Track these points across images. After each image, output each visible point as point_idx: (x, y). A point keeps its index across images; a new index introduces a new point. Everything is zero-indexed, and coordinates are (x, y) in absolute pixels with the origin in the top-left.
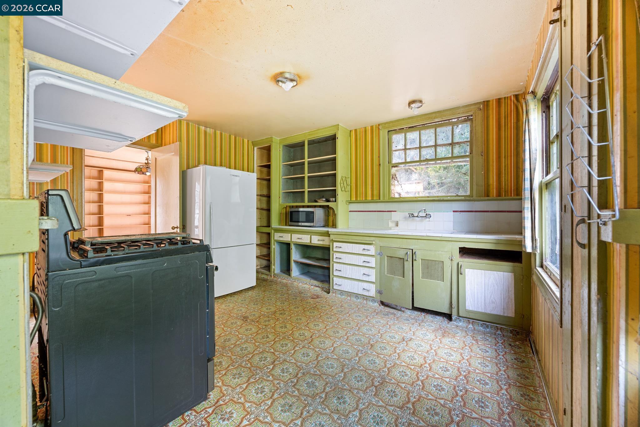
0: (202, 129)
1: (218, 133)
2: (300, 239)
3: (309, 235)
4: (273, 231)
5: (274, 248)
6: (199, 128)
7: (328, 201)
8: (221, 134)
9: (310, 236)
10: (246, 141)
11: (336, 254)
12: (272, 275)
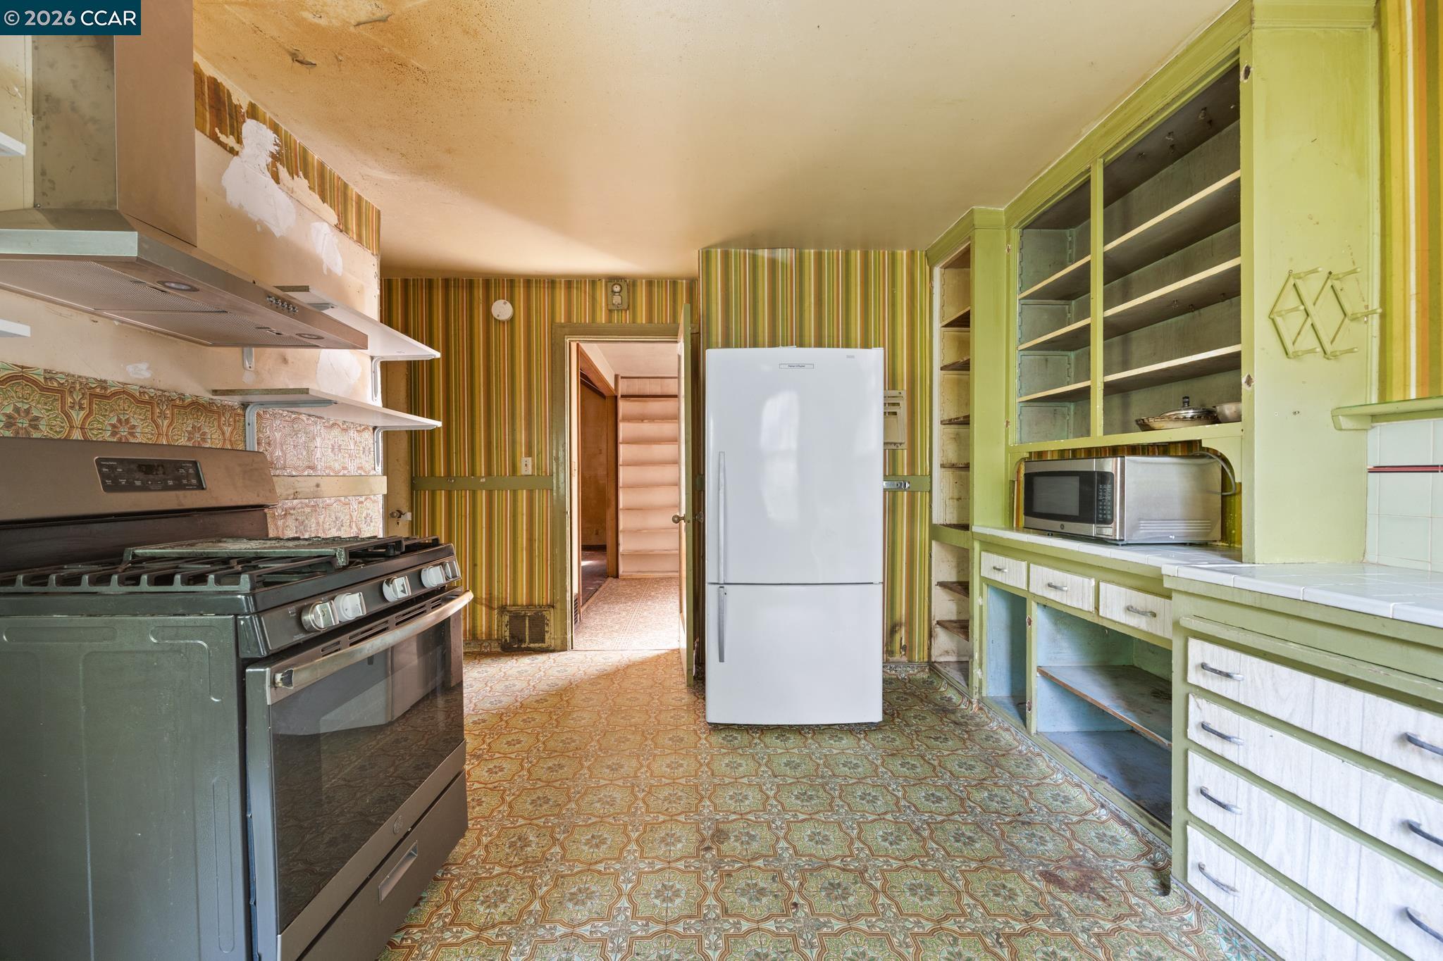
0: (763, 258)
1: (810, 253)
2: (1055, 587)
3: (1090, 577)
4: (977, 546)
5: (981, 607)
6: (754, 258)
7: (1211, 417)
8: (819, 257)
9: (1093, 582)
10: (903, 254)
11: (1203, 702)
12: (974, 701)
